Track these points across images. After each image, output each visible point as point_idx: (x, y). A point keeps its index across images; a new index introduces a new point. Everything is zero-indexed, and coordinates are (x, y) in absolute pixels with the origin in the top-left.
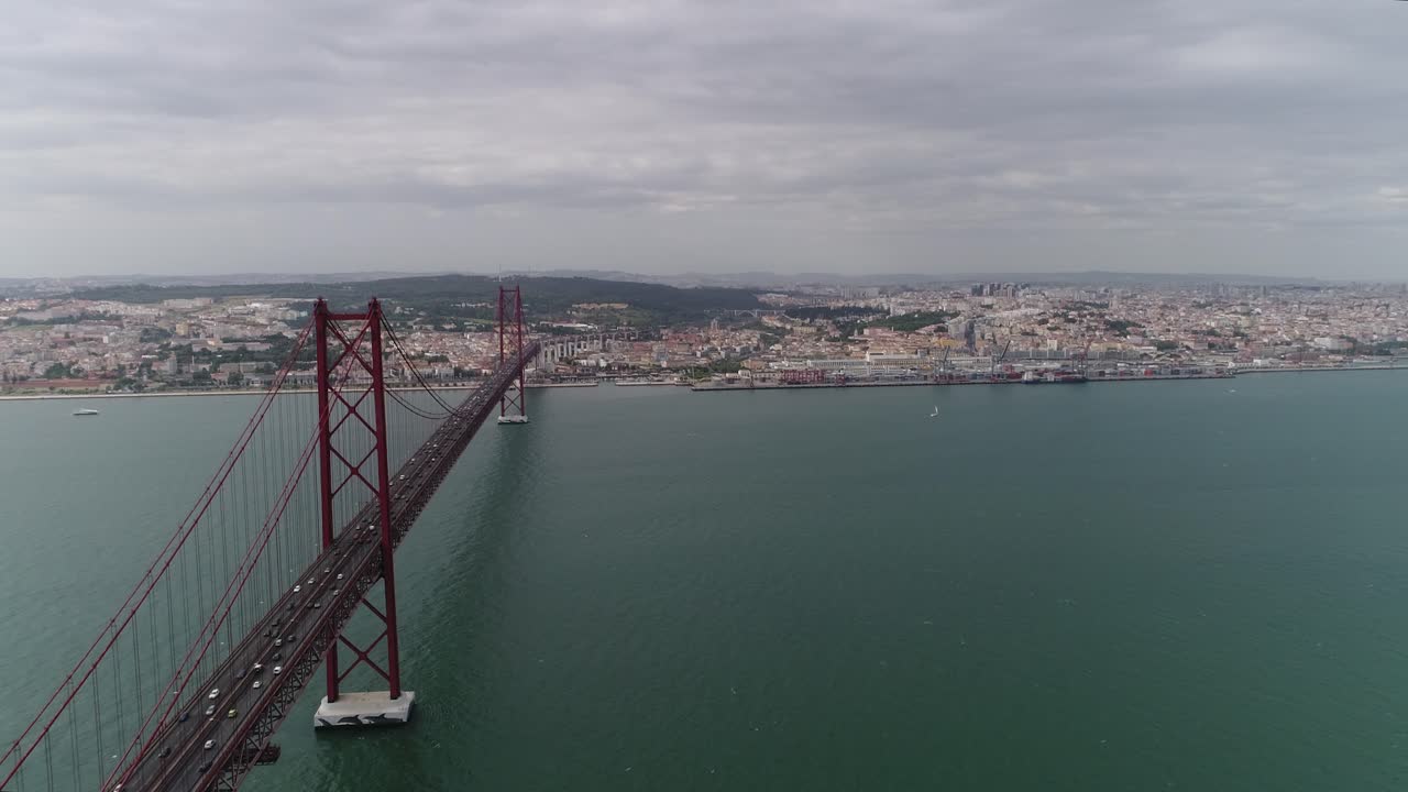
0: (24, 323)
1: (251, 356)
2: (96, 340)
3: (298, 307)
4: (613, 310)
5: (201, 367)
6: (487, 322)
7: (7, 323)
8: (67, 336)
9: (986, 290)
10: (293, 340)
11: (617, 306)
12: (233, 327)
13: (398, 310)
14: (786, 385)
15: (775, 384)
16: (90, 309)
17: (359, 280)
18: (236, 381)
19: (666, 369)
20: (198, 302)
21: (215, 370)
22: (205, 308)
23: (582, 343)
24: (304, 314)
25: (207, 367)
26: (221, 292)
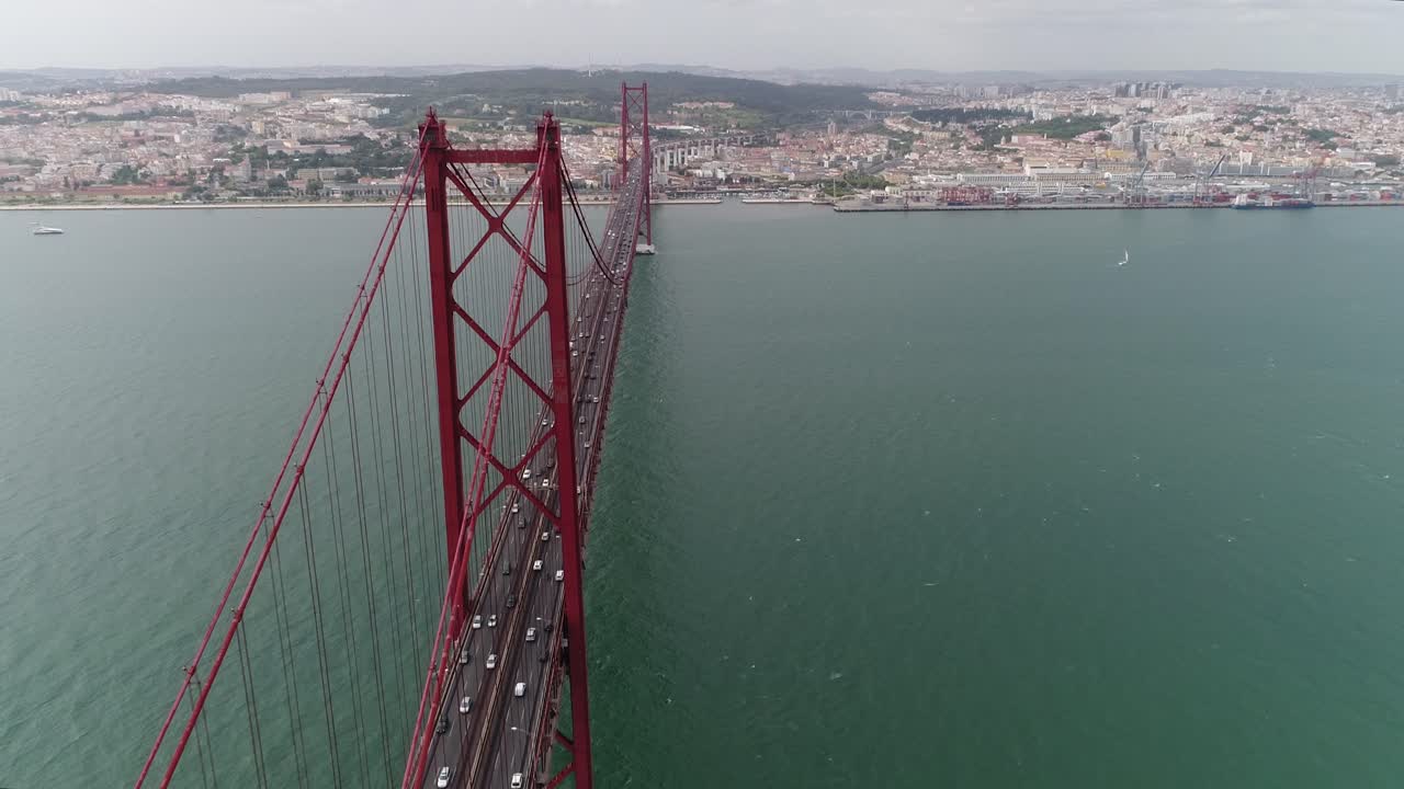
0: (94, 118)
1: (331, 161)
2: (167, 138)
3: (380, 103)
4: (719, 110)
5: (277, 173)
6: (584, 123)
7: (77, 118)
8: (137, 134)
9: (1133, 89)
10: (376, 143)
11: (722, 105)
12: (312, 126)
13: (486, 108)
14: (945, 206)
15: (933, 205)
16: (163, 103)
17: (441, 72)
18: (314, 191)
19: (795, 183)
20: (275, 97)
21: (292, 177)
22: (282, 103)
23: (693, 149)
24: (386, 111)
25: (283, 173)
26: (299, 86)
